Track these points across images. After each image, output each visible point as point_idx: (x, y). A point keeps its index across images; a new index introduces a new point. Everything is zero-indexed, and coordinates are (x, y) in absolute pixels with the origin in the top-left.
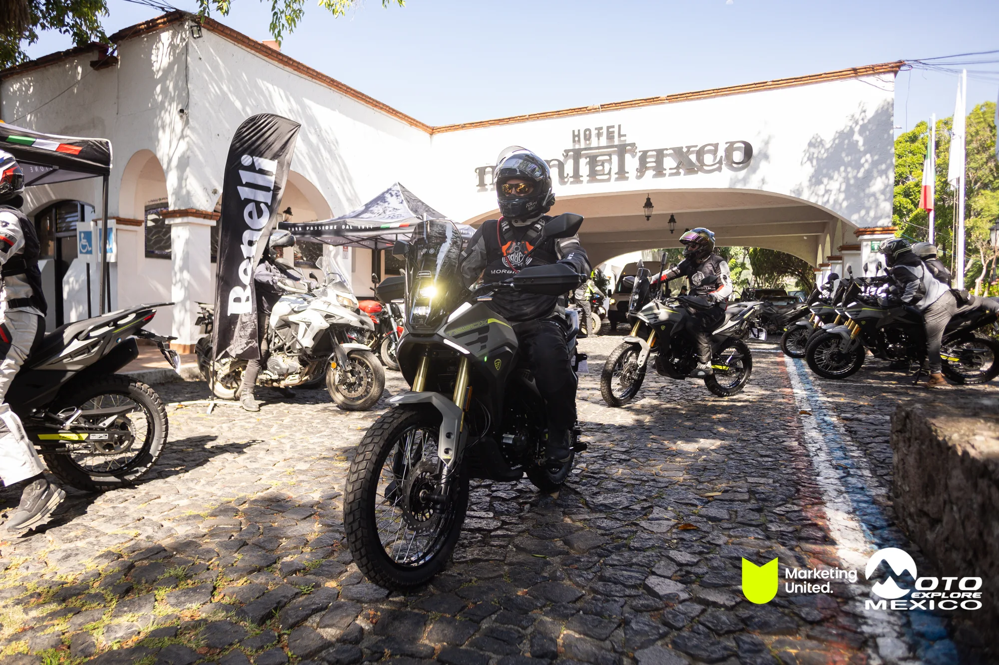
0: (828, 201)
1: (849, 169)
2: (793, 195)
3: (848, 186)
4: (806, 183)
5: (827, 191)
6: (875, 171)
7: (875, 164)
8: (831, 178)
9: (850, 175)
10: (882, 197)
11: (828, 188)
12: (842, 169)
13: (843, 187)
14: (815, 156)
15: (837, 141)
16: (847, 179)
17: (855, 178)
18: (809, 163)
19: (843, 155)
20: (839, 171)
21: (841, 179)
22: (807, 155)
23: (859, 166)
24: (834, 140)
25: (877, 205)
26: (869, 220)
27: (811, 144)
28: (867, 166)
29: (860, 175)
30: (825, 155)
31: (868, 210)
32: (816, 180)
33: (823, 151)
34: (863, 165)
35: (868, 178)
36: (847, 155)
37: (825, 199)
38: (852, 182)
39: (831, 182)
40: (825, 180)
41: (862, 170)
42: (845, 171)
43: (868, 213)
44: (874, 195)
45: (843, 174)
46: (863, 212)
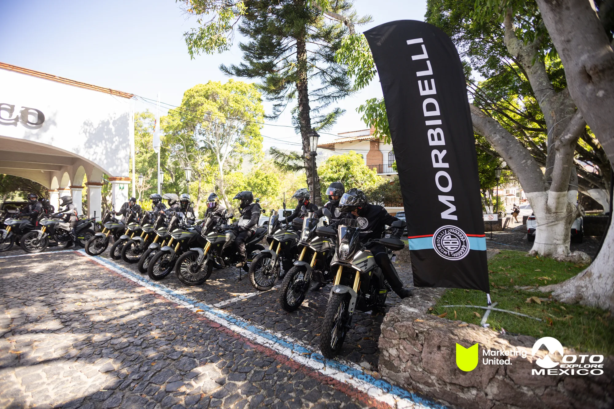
0: (96, 159)
1: (107, 143)
2: (74, 152)
3: (107, 151)
4: (82, 146)
5: (95, 153)
6: (121, 146)
7: (121, 143)
8: (97, 146)
9: (108, 146)
10: (124, 161)
11: (96, 151)
12: (104, 142)
13: (104, 152)
14: (88, 131)
15: (101, 126)
16: (106, 148)
17: (111, 148)
18: (84, 134)
19: (104, 134)
20: (102, 143)
21: (103, 148)
22: (83, 129)
23: (112, 142)
24: (99, 124)
25: (122, 165)
26: (118, 172)
27: (85, 123)
28: (116, 143)
29: (113, 147)
30: (94, 132)
31: (117, 166)
32: (89, 144)
33: (92, 129)
34: (114, 142)
35: (117, 150)
36: (106, 135)
37: (94, 157)
38: (109, 150)
39: (97, 148)
40: (94, 146)
41: (114, 145)
42: (105, 143)
43: (117, 168)
44: (120, 159)
45: (104, 145)
46: (115, 167)
